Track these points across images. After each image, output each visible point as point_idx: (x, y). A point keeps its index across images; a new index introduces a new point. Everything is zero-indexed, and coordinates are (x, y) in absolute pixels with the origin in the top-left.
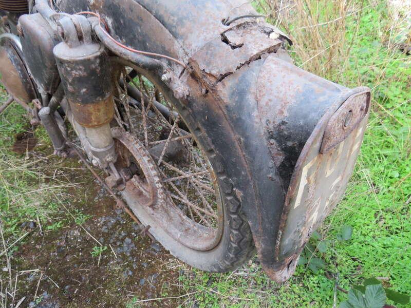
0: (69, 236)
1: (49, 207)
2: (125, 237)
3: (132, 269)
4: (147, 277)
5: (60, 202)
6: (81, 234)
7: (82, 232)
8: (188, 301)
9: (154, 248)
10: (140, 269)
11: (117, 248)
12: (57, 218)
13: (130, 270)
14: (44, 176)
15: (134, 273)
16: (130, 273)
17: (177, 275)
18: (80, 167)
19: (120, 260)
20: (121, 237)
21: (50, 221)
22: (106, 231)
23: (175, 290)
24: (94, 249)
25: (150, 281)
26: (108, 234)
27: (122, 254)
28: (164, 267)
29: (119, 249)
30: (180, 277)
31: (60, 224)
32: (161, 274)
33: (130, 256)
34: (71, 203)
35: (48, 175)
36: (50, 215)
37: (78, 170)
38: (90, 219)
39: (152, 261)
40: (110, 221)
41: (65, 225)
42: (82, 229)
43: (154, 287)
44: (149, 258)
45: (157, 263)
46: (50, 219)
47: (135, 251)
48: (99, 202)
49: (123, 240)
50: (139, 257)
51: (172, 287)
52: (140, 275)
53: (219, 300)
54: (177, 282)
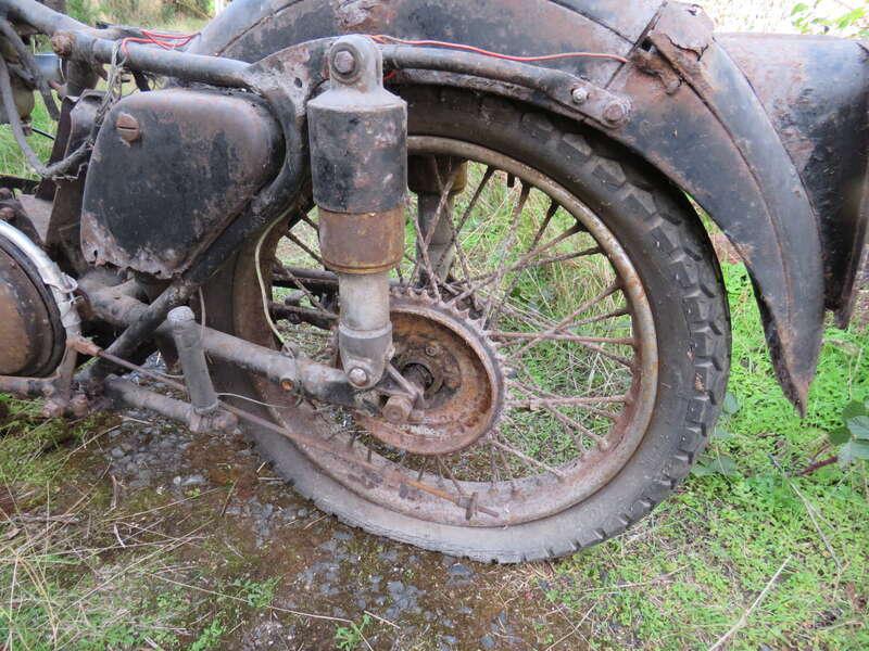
0: (258, 642)
1: (160, 605)
2: (383, 584)
3: (447, 631)
4: (489, 628)
5: (179, 585)
6: (282, 623)
7: (283, 617)
8: (595, 628)
9: (457, 573)
10: (464, 621)
11: (384, 611)
12: (199, 620)
13: (445, 634)
14: (94, 551)
15: (459, 636)
16: (452, 640)
17: (540, 596)
18: (169, 502)
19: (410, 630)
20: (375, 589)
21: (186, 633)
22: (335, 591)
23: (559, 622)
24: (338, 636)
25: (501, 633)
26: (342, 595)
27: (404, 615)
28: (506, 596)
29: (389, 611)
30: (548, 595)
31: (219, 627)
32: (511, 610)
33: (423, 612)
34: (207, 577)
35: (100, 545)
36: (176, 622)
37: (170, 509)
38: (279, 585)
39: (474, 597)
40: (327, 571)
41: (230, 626)
42: (277, 612)
43: (518, 638)
44: (463, 595)
45: (486, 594)
46: (181, 630)
47: (425, 597)
48: (273, 546)
49: (384, 591)
50: (442, 604)
51: (549, 619)
52: (472, 633)
53: (642, 594)
54: (550, 607)
